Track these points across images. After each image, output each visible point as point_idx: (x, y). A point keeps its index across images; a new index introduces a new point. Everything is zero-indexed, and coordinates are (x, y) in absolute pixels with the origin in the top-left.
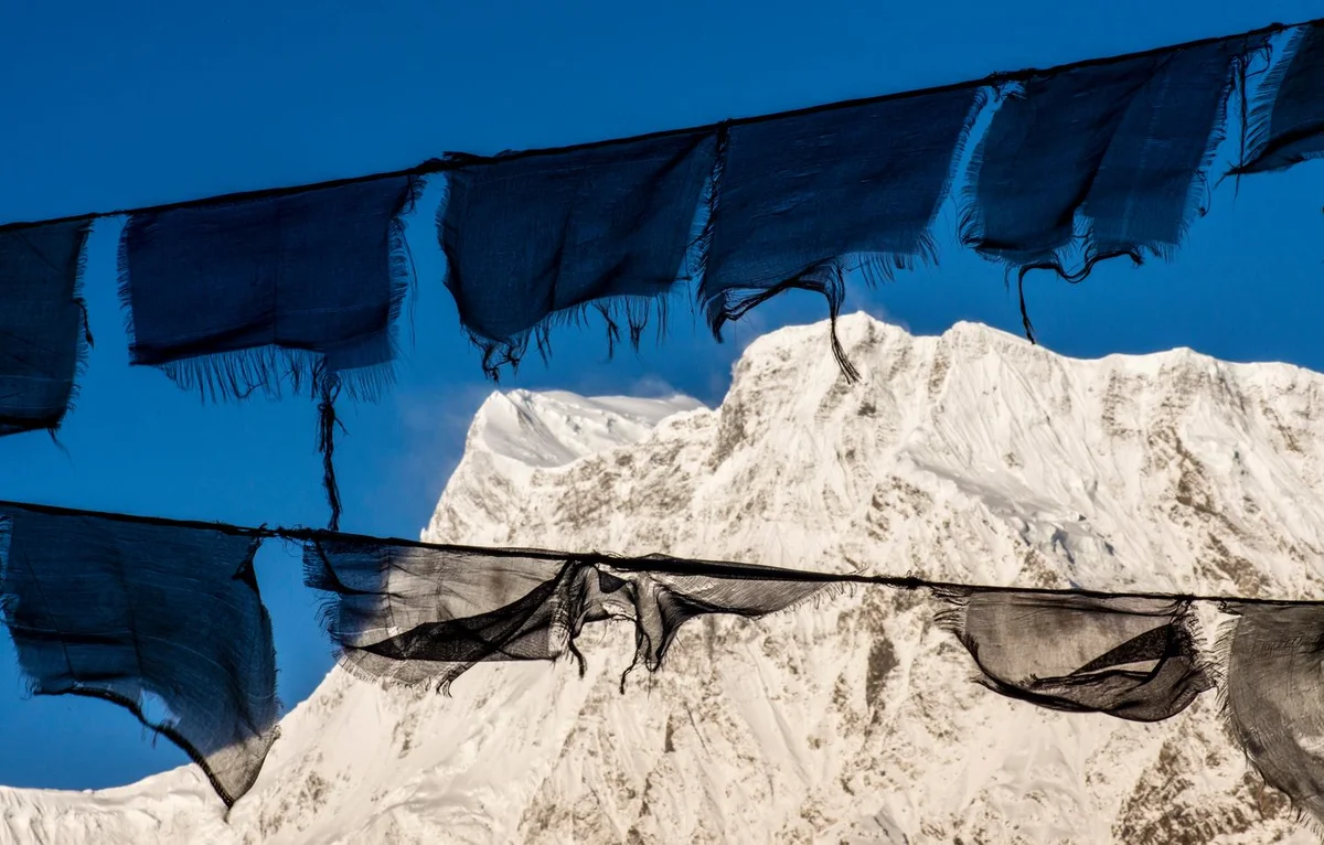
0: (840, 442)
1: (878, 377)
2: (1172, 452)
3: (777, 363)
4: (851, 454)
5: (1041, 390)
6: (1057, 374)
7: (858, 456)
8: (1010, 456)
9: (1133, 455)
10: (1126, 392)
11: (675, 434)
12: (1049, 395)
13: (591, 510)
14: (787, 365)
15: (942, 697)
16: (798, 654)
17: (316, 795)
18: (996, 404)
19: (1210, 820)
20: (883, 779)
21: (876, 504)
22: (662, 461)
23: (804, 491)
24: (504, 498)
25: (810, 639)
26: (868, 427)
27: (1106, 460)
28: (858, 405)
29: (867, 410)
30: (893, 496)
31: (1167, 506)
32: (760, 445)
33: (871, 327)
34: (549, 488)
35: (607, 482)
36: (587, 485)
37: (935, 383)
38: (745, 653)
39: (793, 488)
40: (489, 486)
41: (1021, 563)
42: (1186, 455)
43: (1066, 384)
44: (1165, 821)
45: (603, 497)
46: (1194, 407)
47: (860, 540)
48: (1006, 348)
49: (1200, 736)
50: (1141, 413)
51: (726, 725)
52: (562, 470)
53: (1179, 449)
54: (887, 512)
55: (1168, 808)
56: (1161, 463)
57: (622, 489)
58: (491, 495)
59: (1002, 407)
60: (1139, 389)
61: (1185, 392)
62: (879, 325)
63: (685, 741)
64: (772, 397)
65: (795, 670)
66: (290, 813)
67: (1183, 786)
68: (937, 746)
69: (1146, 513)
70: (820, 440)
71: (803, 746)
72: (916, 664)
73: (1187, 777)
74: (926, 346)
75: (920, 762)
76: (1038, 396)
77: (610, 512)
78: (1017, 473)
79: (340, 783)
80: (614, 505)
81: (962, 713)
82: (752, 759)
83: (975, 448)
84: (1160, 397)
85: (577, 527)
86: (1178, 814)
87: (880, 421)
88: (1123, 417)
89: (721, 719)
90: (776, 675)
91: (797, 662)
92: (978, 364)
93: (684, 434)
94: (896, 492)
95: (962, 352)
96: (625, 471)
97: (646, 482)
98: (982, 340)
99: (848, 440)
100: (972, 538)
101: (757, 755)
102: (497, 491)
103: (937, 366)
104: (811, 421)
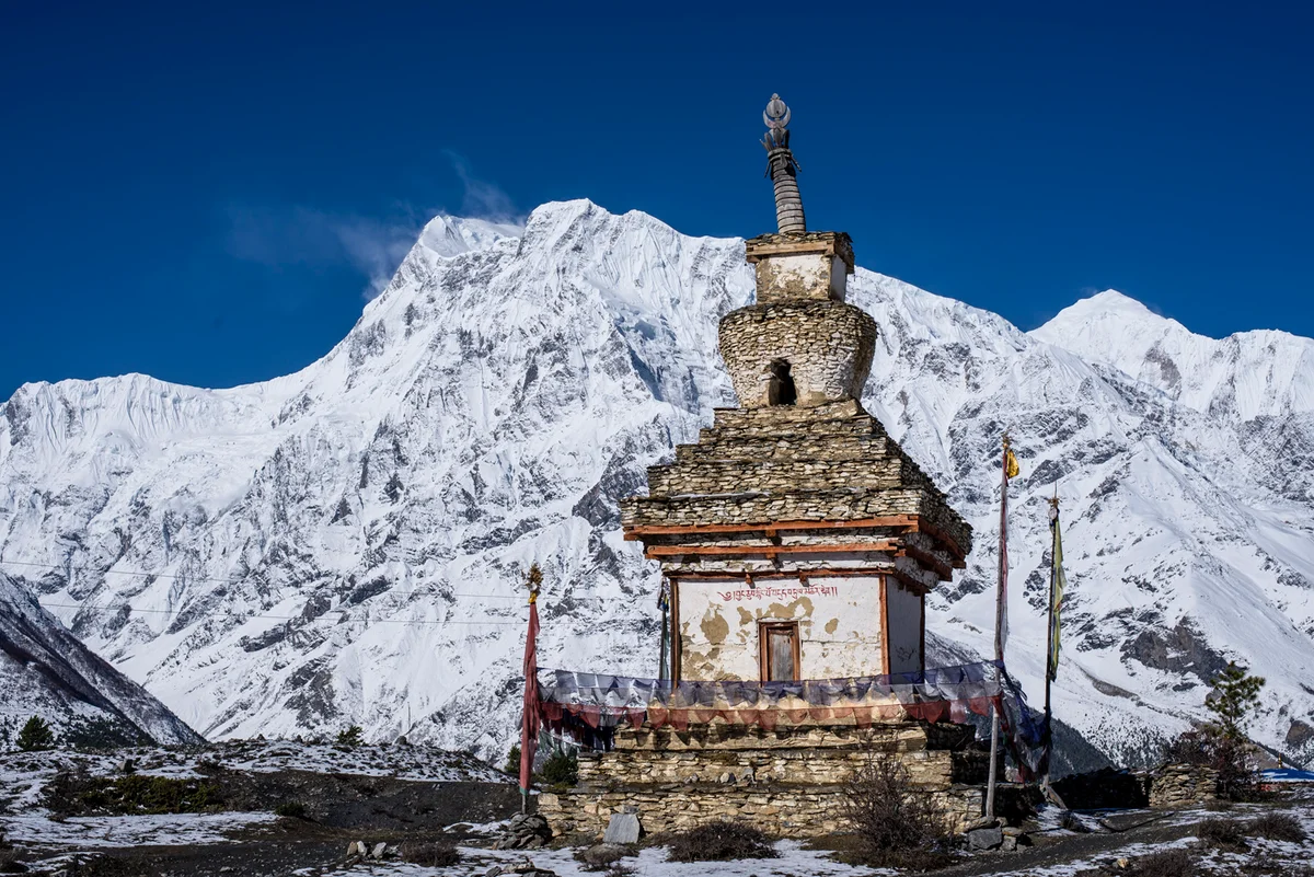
0: (561, 262)
1: (588, 233)
2: (721, 289)
3: (544, 219)
4: (564, 270)
5: (664, 250)
6: (676, 242)
7: (567, 272)
8: (637, 281)
9: (702, 288)
10: (707, 256)
11: (500, 248)
12: (668, 252)
13: (458, 281)
14: (548, 221)
15: (551, 398)
16: (503, 366)
17: (305, 406)
18: (639, 253)
19: (638, 479)
20: (511, 435)
21: (560, 297)
22: (491, 262)
23: (536, 286)
24: (424, 270)
25: (511, 360)
26: (576, 258)
27: (687, 290)
28: (573, 246)
29: (577, 249)
30: (569, 294)
31: (712, 316)
32: (526, 259)
33: (590, 207)
34: (443, 268)
35: (466, 269)
36: (459, 268)
37: (613, 239)
38: (477, 363)
39: (530, 284)
40: (419, 262)
41: (609, 336)
42: (726, 292)
43: (679, 247)
44: (616, 476)
45: (464, 275)
46: (737, 269)
47: (549, 314)
48: (654, 226)
49: (647, 435)
50: (711, 268)
51: (457, 398)
52: (450, 259)
53: (724, 288)
54: (564, 302)
55: (620, 469)
56: (714, 294)
57: (473, 273)
58: (418, 267)
59: (642, 257)
60: (715, 255)
61: (735, 260)
62: (594, 206)
63: (436, 403)
64: (538, 236)
65: (499, 375)
66: (292, 413)
67: (632, 459)
68: (543, 423)
69: (700, 319)
70: (552, 261)
71: (492, 413)
72: (544, 380)
73: (633, 455)
74: (614, 219)
75: (531, 430)
76: (662, 252)
77: (465, 284)
78: (639, 290)
79: (317, 401)
80: (468, 280)
81: (558, 407)
82: (464, 417)
83: (622, 275)
84: (722, 261)
85: (450, 289)
86: (624, 473)
87: (583, 255)
88: (702, 269)
89: (456, 394)
90: (490, 376)
91: (501, 371)
92: (637, 232)
93: (505, 249)
94: (571, 292)
95: (630, 225)
96: (477, 264)
97: (483, 270)
98: (642, 221)
99: (564, 263)
100: (590, 320)
101: (467, 415)
102: (422, 265)
103: (616, 231)
104: (550, 250)
